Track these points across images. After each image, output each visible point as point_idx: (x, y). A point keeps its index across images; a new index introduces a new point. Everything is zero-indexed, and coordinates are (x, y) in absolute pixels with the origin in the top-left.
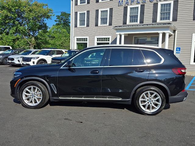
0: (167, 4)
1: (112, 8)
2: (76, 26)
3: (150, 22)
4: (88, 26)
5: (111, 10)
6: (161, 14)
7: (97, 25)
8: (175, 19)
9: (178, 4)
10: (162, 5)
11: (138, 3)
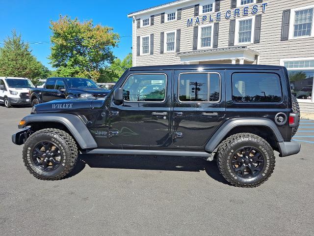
0: (247, 20)
1: (180, 30)
2: (138, 54)
3: (226, 45)
4: (152, 53)
5: (179, 31)
6: (240, 34)
7: (162, 52)
8: (257, 41)
9: (261, 20)
10: (241, 22)
11: (211, 21)
